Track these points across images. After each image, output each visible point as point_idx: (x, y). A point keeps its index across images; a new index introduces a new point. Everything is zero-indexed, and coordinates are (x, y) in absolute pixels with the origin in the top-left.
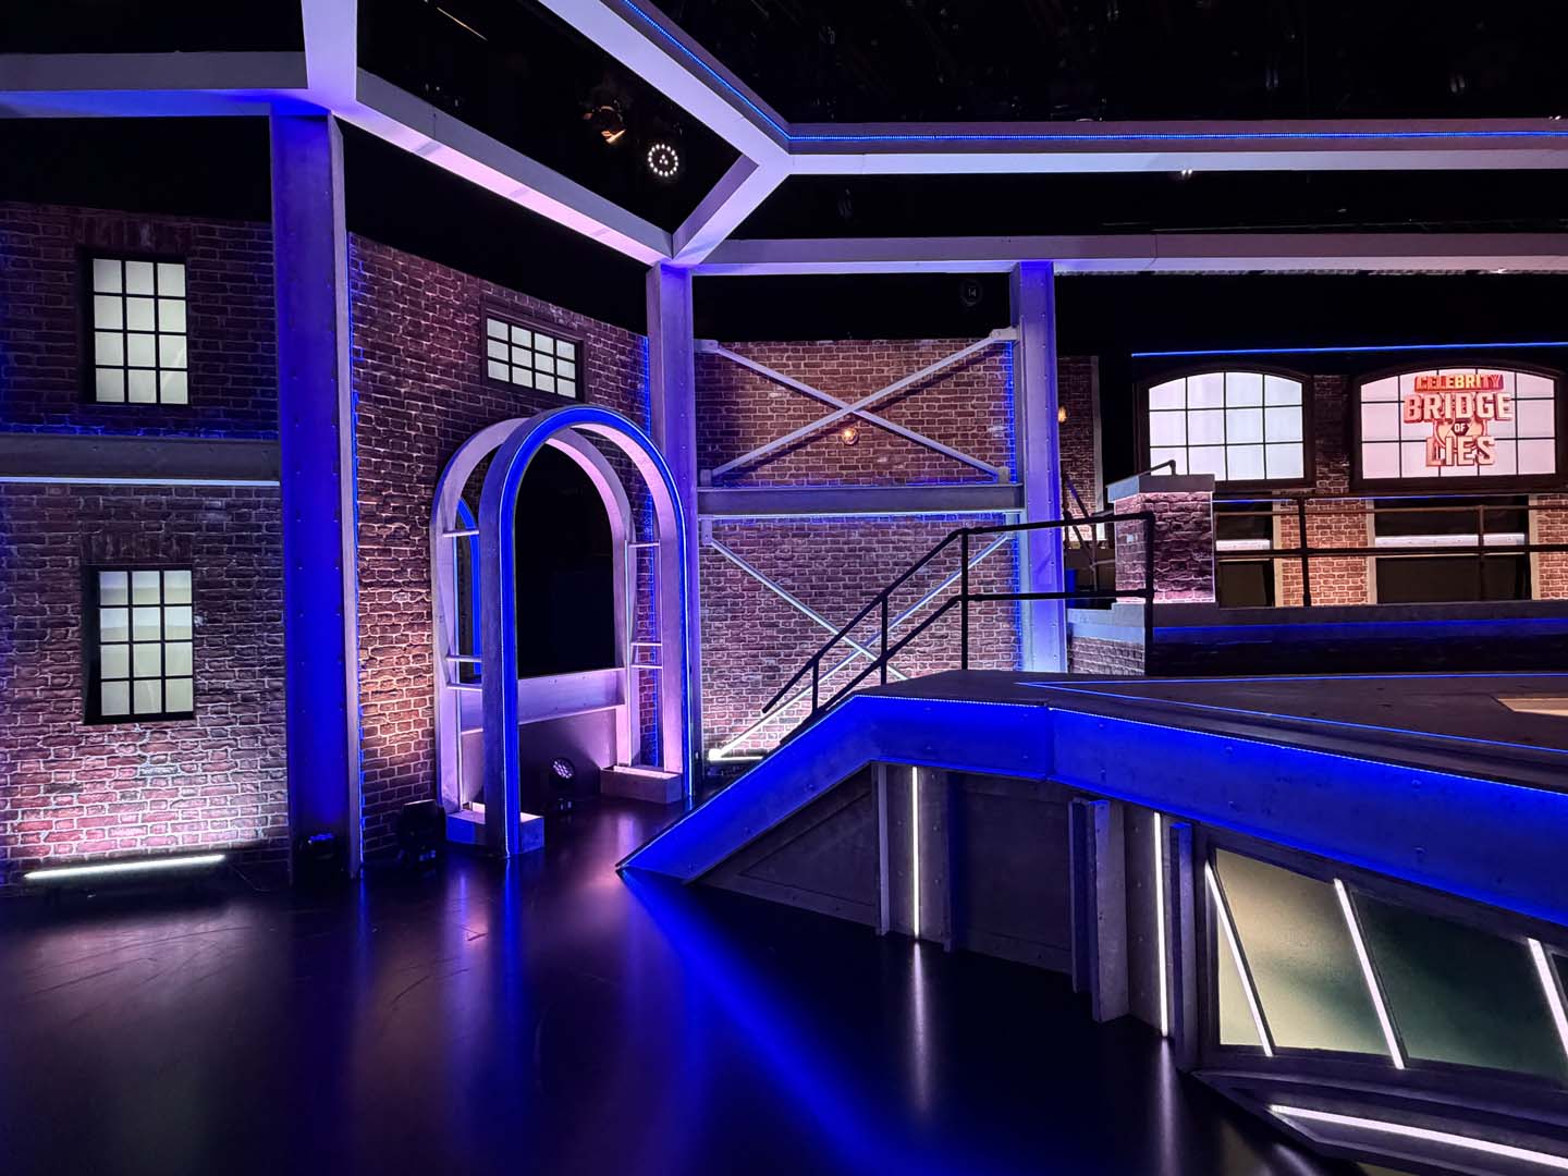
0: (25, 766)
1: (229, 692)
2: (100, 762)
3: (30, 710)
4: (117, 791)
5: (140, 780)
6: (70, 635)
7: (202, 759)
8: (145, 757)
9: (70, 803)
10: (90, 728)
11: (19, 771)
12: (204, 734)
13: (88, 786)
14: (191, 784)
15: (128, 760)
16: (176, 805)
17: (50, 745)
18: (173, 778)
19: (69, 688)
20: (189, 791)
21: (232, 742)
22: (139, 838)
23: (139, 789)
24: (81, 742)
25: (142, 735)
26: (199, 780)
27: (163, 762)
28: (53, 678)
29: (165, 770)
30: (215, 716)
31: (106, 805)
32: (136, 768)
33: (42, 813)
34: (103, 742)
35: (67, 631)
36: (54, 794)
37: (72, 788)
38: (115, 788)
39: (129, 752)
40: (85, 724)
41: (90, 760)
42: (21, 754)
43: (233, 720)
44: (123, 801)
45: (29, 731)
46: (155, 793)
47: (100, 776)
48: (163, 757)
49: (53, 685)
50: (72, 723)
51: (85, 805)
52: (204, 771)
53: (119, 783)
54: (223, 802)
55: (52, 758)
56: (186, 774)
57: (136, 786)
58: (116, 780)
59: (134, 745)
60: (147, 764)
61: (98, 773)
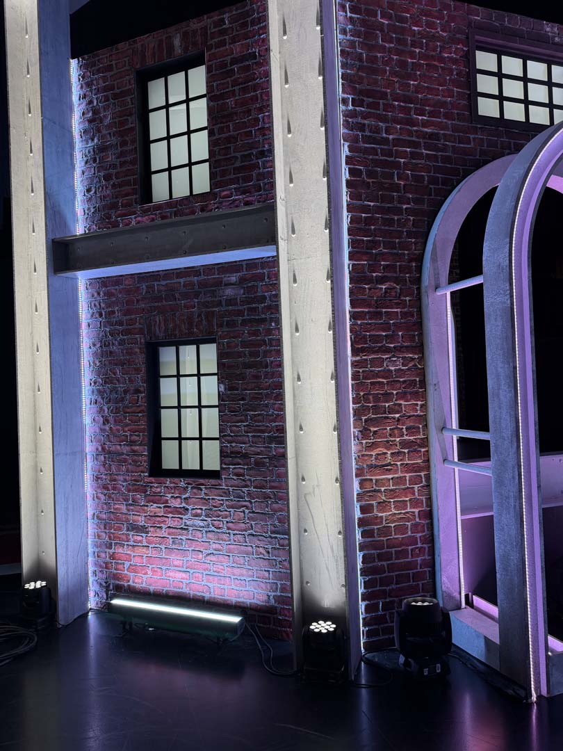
0: (116, 506)
1: (245, 456)
2: (159, 509)
3: (118, 461)
4: (170, 537)
5: (185, 529)
6: (140, 400)
7: (226, 518)
8: (187, 509)
9: (141, 542)
10: (152, 479)
11: (112, 510)
12: (227, 493)
13: (152, 529)
14: (218, 539)
15: (177, 511)
16: (208, 557)
17: (130, 491)
18: (206, 532)
19: (140, 445)
20: (217, 546)
21: (249, 504)
22: (184, 581)
23: (184, 538)
24: (147, 491)
25: (185, 489)
26: (225, 536)
27: (200, 516)
28: (131, 435)
29: (202, 524)
30: (234, 477)
31: (163, 547)
32: (181, 518)
33: (125, 547)
34: (161, 492)
35: (138, 397)
36: (132, 533)
37: (142, 529)
38: (169, 534)
39: (176, 503)
40: (150, 476)
41: (153, 508)
42: (113, 496)
43: (249, 483)
44: (174, 547)
45: (117, 478)
46: (194, 543)
47: (159, 522)
48: (199, 511)
49: (131, 441)
50: (142, 474)
51: (151, 546)
52: (228, 529)
53: (171, 530)
54: (242, 562)
55: (130, 502)
56: (216, 530)
57: (182, 535)
58: (169, 527)
59: (180, 497)
60: (189, 516)
61: (158, 519)
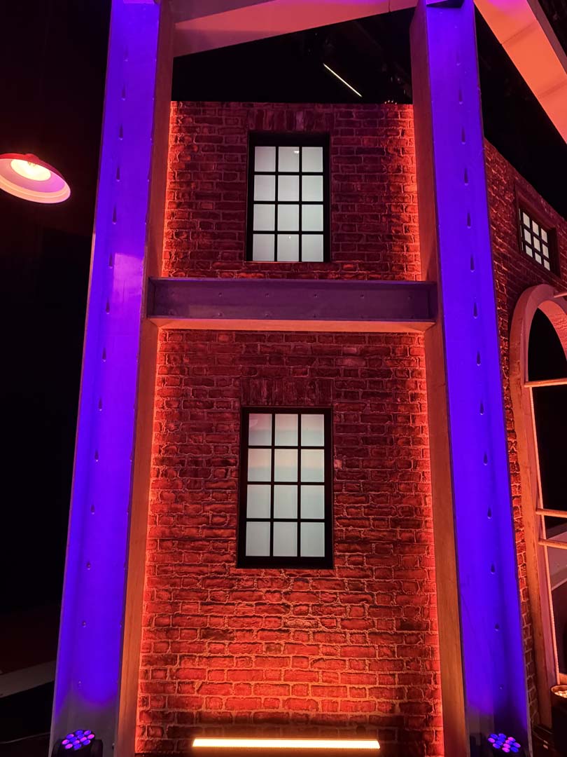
0: (186, 607)
1: (365, 542)
2: (249, 608)
3: (193, 548)
4: (263, 642)
5: (284, 631)
6: (229, 473)
7: (341, 614)
8: (288, 606)
9: (221, 651)
10: (241, 571)
11: (180, 612)
12: (341, 585)
13: (239, 634)
14: (330, 641)
15: (273, 608)
16: (317, 665)
17: (209, 586)
18: (314, 633)
19: (226, 528)
20: (329, 649)
21: (369, 597)
22: (280, 698)
23: (282, 642)
24: (233, 586)
25: (286, 582)
26: (339, 637)
27: (306, 614)
28: (213, 516)
29: (307, 624)
30: (352, 566)
31: (253, 656)
32: (280, 618)
33: (197, 659)
34: (253, 585)
35: (227, 470)
36: (209, 641)
37: (224, 634)
38: (262, 638)
39: (274, 600)
40: (238, 567)
41: (242, 607)
42: (183, 593)
43: (369, 573)
44: (268, 654)
45: (190, 569)
46: (297, 648)
47: (249, 624)
48: (304, 608)
49: (213, 524)
50: (227, 564)
51: (235, 656)
52: (344, 627)
53: (266, 633)
54: (361, 666)
55: (209, 600)
56: (327, 630)
57: (280, 638)
58: (263, 630)
59: (280, 592)
60: (291, 614)
61: (247, 620)
